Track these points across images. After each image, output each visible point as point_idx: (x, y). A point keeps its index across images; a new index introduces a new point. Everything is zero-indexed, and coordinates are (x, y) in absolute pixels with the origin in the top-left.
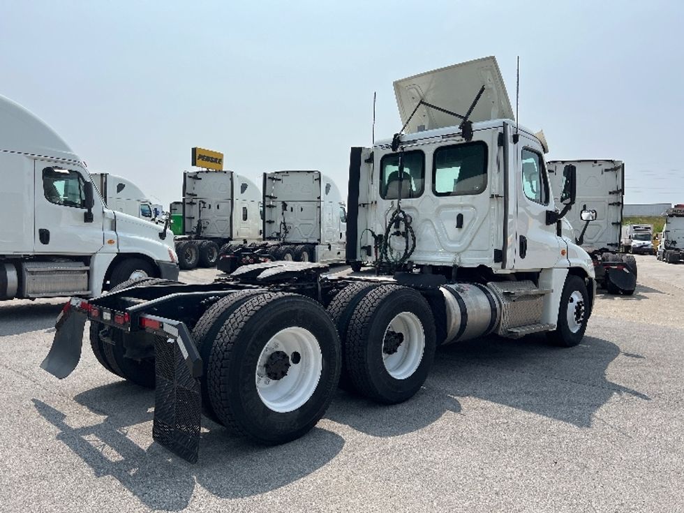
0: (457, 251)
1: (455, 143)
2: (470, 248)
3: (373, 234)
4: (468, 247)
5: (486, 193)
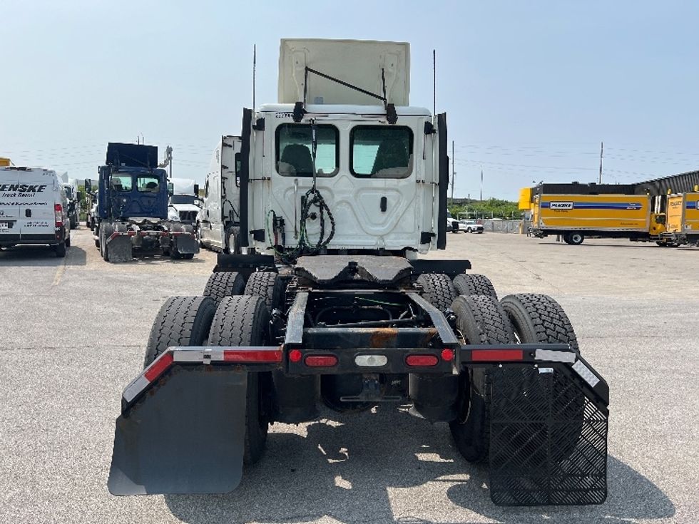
0: (380, 234)
1: (377, 123)
2: (394, 231)
3: (274, 215)
4: (393, 229)
5: (412, 178)
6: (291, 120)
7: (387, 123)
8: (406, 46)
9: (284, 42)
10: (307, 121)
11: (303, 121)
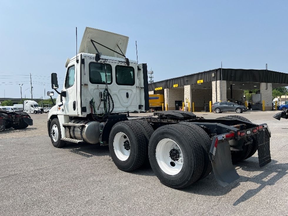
0: (127, 106)
1: (124, 65)
2: (131, 105)
5: (135, 86)
6: (94, 61)
7: (127, 65)
8: (128, 38)
9: (87, 28)
10: (100, 62)
11: (99, 62)
